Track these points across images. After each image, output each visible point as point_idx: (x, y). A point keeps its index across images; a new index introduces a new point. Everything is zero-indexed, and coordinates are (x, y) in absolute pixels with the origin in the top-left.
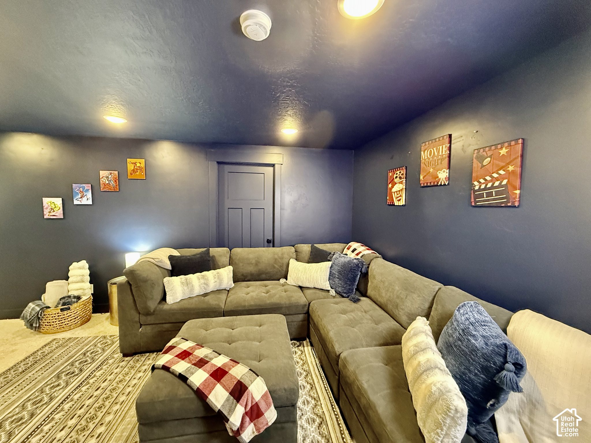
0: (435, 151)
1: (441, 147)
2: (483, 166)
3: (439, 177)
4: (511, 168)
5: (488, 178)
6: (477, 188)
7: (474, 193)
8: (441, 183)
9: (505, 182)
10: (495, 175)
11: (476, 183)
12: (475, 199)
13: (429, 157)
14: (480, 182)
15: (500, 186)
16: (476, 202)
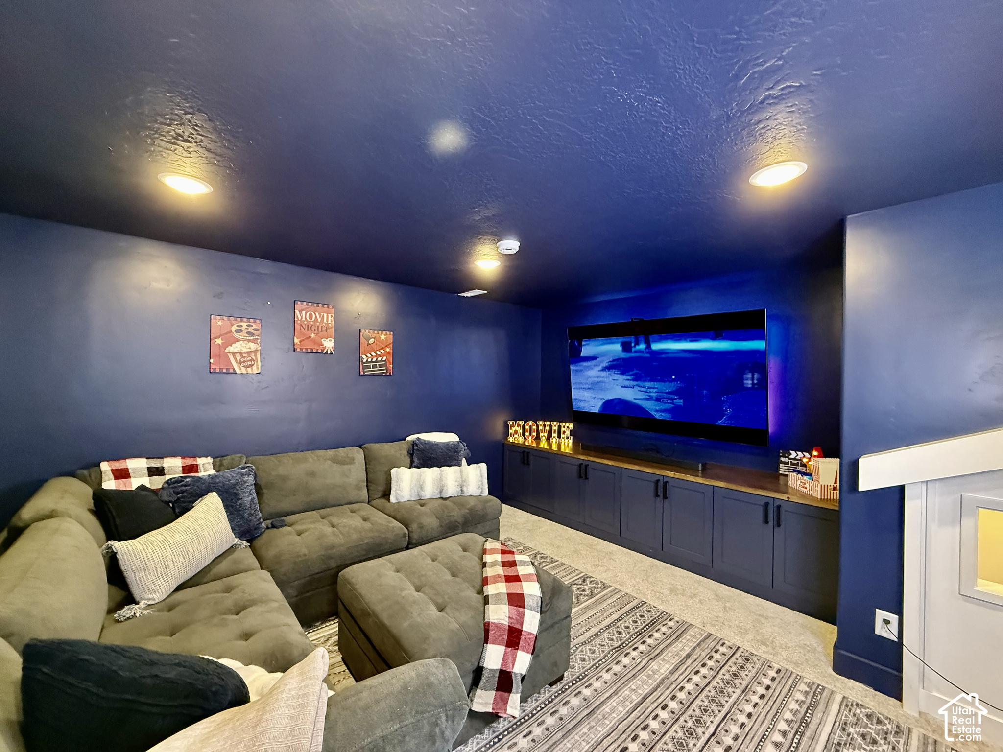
0: (318, 316)
1: (325, 315)
2: (369, 344)
3: (325, 345)
4: (388, 350)
5: (373, 354)
6: (365, 360)
8: (327, 351)
9: (384, 359)
10: (378, 353)
11: (364, 356)
12: (363, 370)
13: (309, 320)
14: (367, 356)
16: (364, 372)
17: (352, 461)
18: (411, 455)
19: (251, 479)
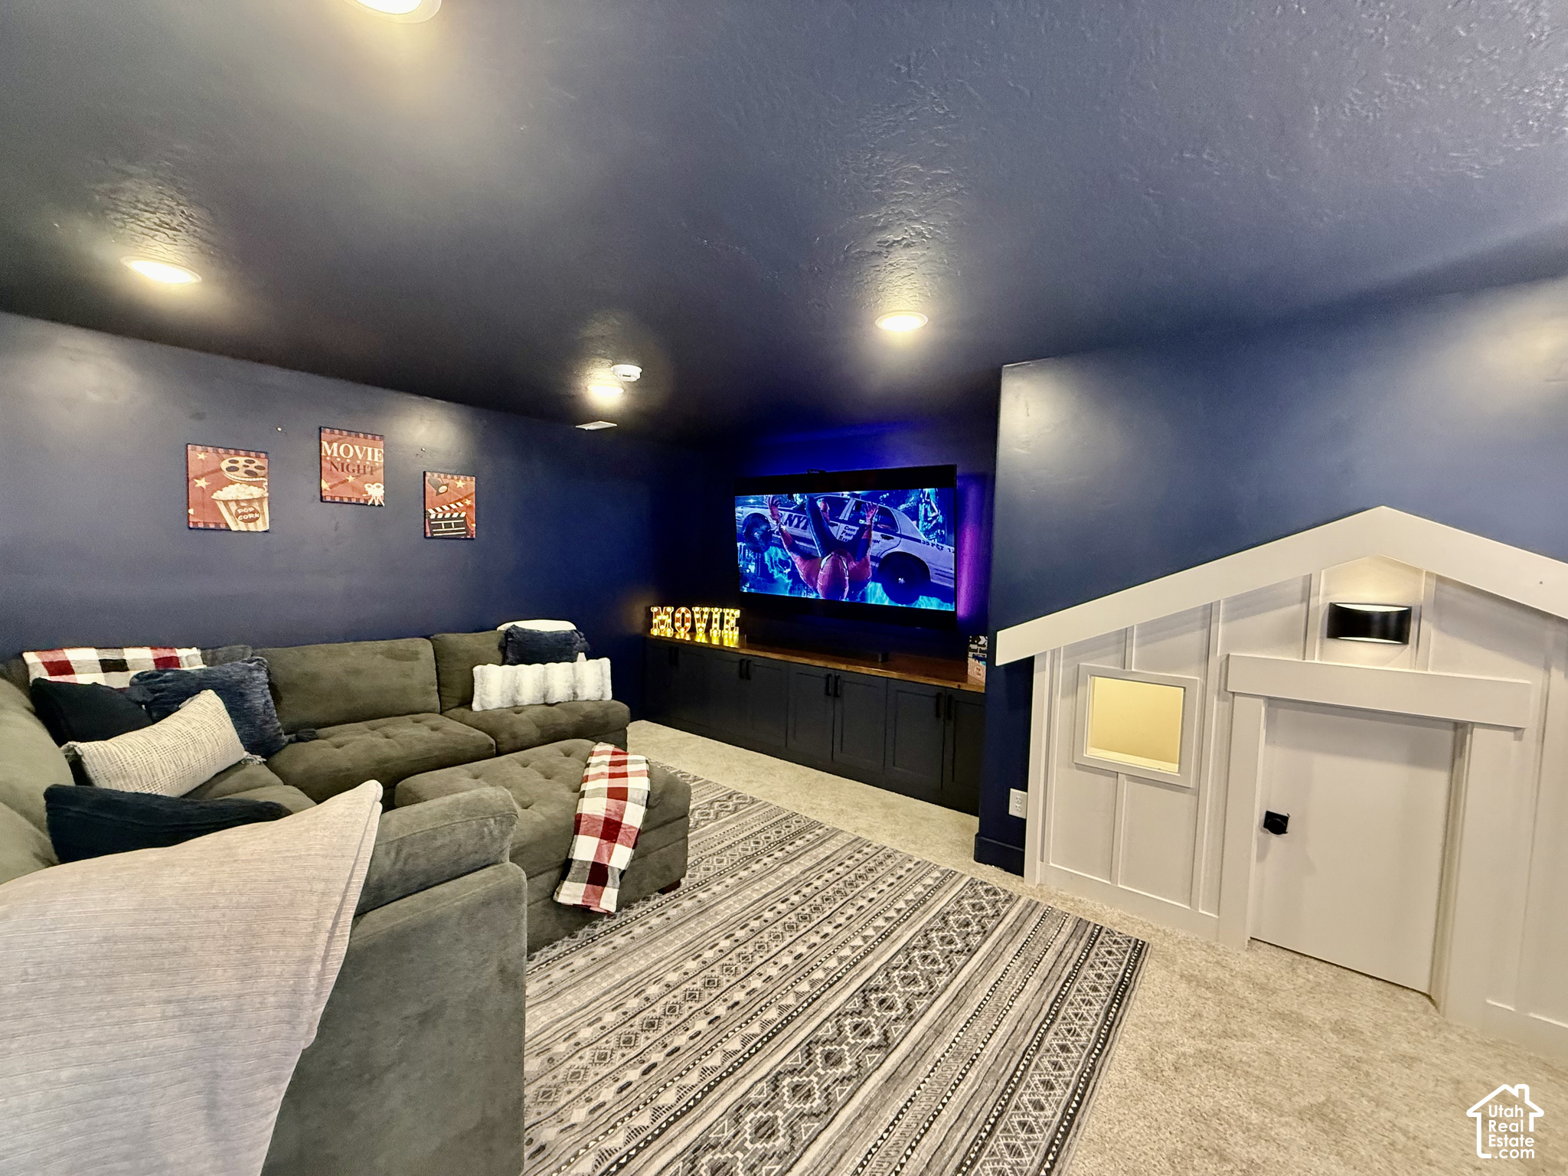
0: (358, 451)
1: (370, 449)
2: (438, 494)
3: (369, 494)
4: (468, 502)
5: (446, 508)
6: (433, 517)
7: (430, 524)
8: (373, 501)
9: (463, 515)
10: (453, 506)
11: (431, 511)
12: (431, 530)
13: (343, 455)
14: (436, 511)
15: (459, 518)
16: (432, 533)
17: (414, 656)
18: (503, 648)
19: (262, 676)
